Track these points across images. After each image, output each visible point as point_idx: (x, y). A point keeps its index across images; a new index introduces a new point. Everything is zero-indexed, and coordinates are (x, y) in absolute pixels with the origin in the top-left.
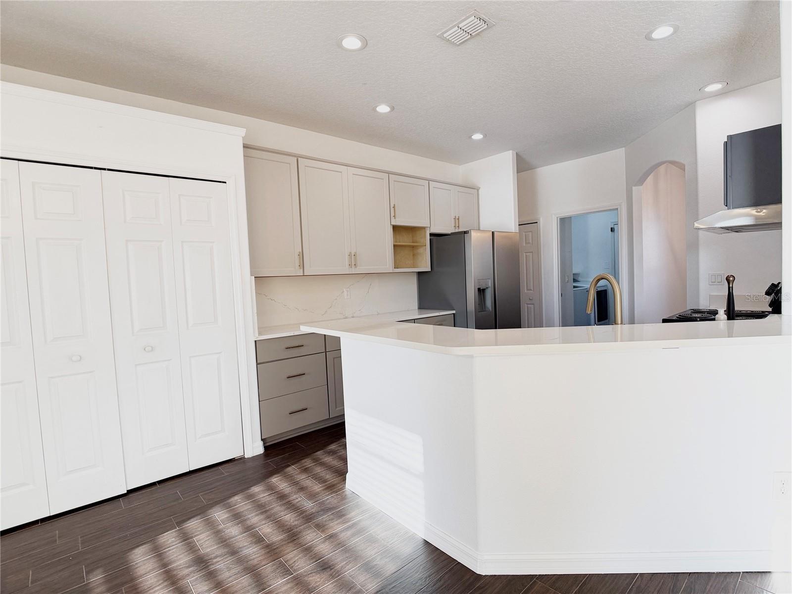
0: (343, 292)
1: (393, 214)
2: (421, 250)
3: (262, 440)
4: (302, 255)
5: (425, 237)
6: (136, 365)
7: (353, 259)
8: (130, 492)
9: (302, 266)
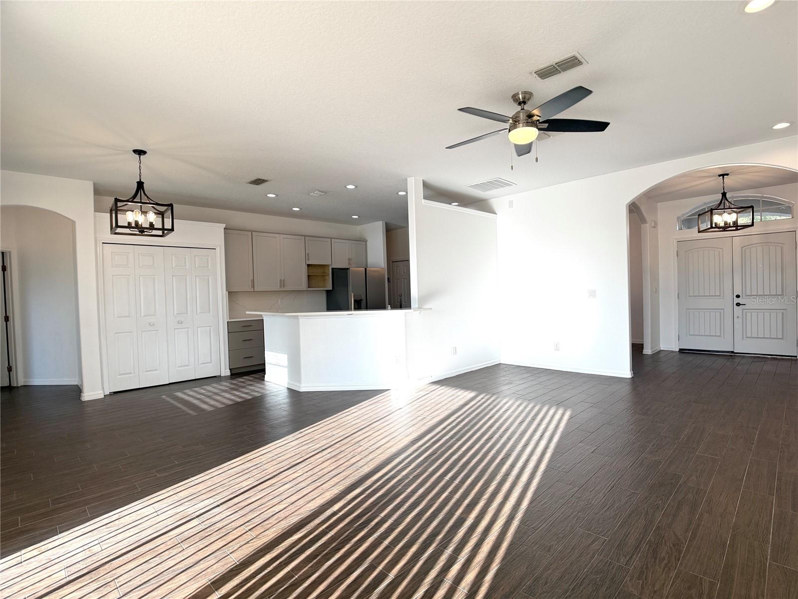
0: (278, 301)
1: (307, 258)
2: (327, 278)
3: (230, 369)
4: (253, 281)
5: (329, 270)
6: (175, 329)
7: (282, 283)
8: (170, 384)
9: (253, 286)
